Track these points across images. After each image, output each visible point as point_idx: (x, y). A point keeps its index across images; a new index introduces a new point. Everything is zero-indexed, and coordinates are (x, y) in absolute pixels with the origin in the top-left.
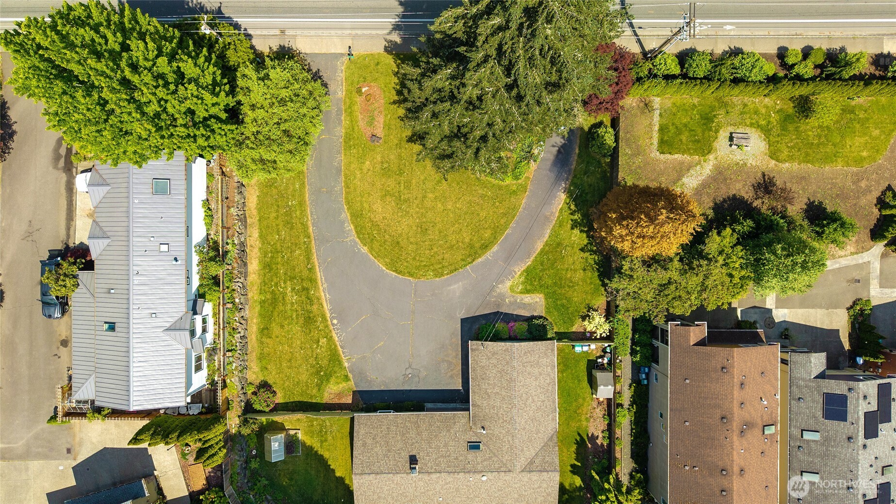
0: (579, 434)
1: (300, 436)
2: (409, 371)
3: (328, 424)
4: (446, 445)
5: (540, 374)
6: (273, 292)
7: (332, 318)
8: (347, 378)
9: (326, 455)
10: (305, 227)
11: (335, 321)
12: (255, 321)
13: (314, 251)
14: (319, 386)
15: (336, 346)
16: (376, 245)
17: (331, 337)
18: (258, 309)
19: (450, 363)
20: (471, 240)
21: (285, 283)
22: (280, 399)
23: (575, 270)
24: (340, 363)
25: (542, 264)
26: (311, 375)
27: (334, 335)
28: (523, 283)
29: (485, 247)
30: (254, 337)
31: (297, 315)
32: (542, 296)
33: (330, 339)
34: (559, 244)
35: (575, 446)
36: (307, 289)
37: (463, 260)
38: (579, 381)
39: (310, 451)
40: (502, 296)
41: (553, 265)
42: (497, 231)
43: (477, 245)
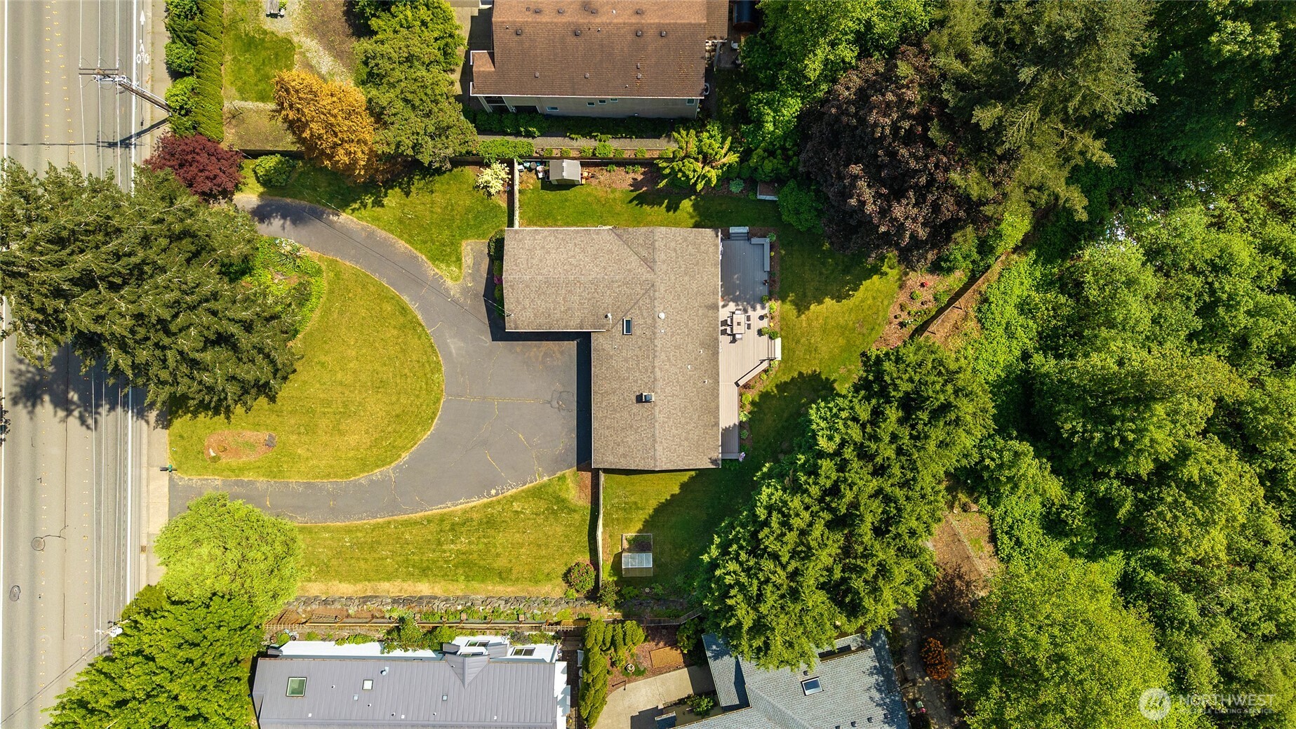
0: (631, 202)
1: (631, 534)
2: (555, 404)
3: (616, 500)
4: (626, 360)
5: (543, 247)
6: (456, 567)
7: (489, 495)
8: (562, 478)
9: (653, 504)
10: (375, 528)
11: (493, 492)
12: (490, 588)
13: (406, 517)
14: (572, 511)
15: (523, 491)
16: (399, 443)
17: (511, 496)
18: (475, 584)
19: (546, 355)
20: (395, 327)
21: (445, 552)
22: (585, 558)
23: (433, 202)
24: (544, 486)
25: (425, 242)
26: (556, 520)
27: (510, 493)
28: (448, 265)
29: (404, 310)
30: (510, 589)
31: (484, 536)
32: (464, 243)
33: (514, 498)
34: (401, 221)
35: (645, 206)
36: (453, 524)
37: (419, 338)
38: (566, 200)
39: (649, 524)
40: (465, 291)
41: (425, 229)
42: (383, 296)
43: (402, 320)
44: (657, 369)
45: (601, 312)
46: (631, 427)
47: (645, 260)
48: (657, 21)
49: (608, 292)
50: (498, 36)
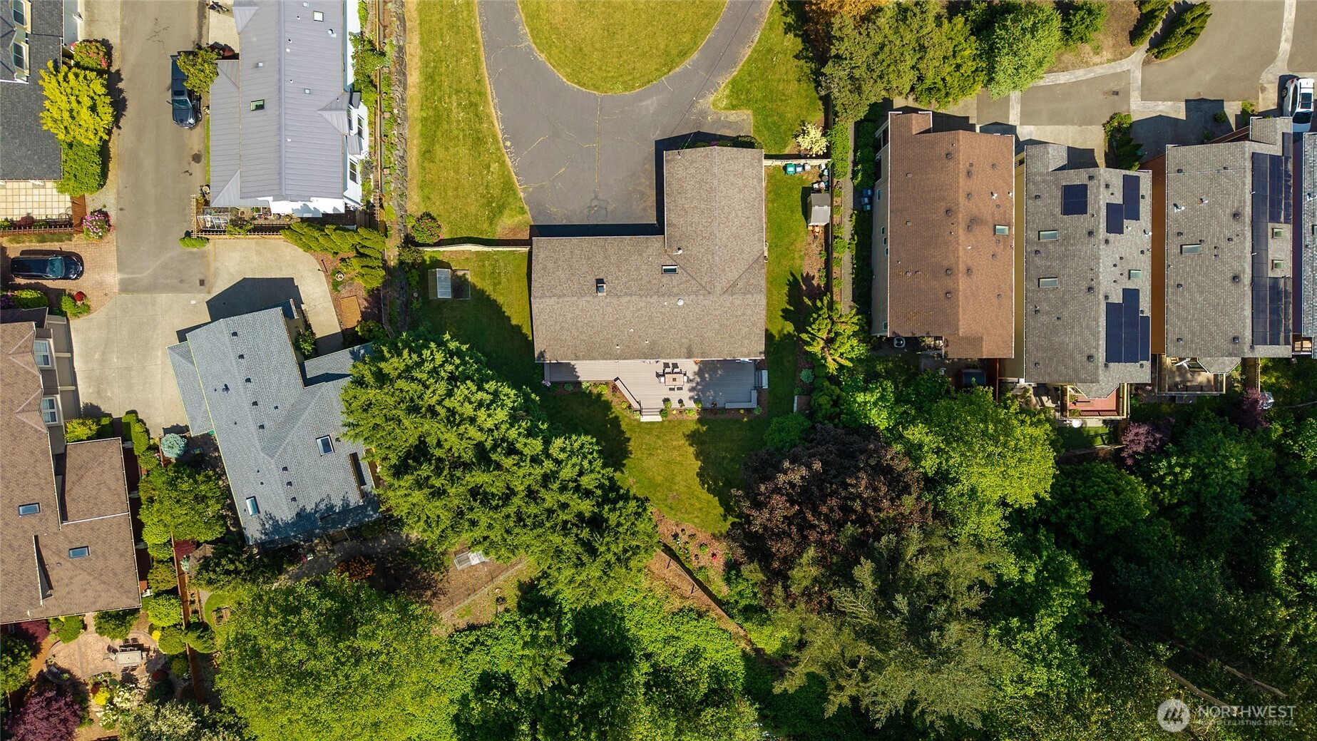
0: (792, 274)
1: (469, 277)
2: (595, 203)
3: (502, 264)
4: (638, 269)
5: (745, 186)
6: (435, 108)
7: (505, 140)
8: (522, 211)
9: (500, 300)
10: (471, 28)
11: (508, 144)
12: (415, 142)
13: (483, 59)
14: (491, 221)
15: (509, 172)
16: (555, 51)
17: (504, 161)
18: (418, 127)
19: (642, 194)
20: (667, 46)
21: (450, 97)
22: (445, 234)
23: (788, 81)
24: (515, 194)
25: (750, 74)
26: (482, 206)
27: (507, 159)
28: (727, 97)
29: (683, 54)
30: (414, 161)
31: (465, 135)
32: (749, 112)
33: (502, 164)
34: (770, 50)
35: (787, 288)
36: (476, 105)
37: (657, 70)
38: (792, 212)
39: (481, 296)
40: (703, 113)
41: (763, 75)
42: (697, 33)
43: (675, 52)
44: (629, 298)
45: (684, 244)
46: (573, 274)
47: (734, 285)
48: (961, 288)
49: (702, 250)
50: (946, 136)
